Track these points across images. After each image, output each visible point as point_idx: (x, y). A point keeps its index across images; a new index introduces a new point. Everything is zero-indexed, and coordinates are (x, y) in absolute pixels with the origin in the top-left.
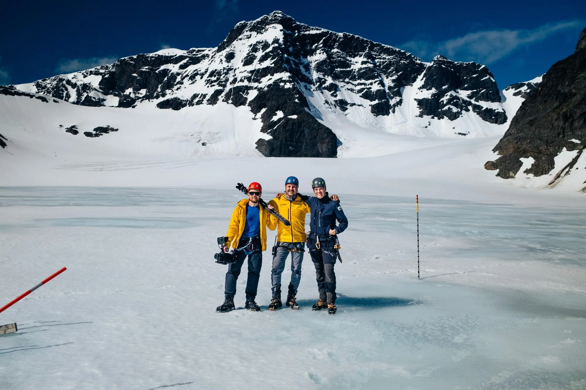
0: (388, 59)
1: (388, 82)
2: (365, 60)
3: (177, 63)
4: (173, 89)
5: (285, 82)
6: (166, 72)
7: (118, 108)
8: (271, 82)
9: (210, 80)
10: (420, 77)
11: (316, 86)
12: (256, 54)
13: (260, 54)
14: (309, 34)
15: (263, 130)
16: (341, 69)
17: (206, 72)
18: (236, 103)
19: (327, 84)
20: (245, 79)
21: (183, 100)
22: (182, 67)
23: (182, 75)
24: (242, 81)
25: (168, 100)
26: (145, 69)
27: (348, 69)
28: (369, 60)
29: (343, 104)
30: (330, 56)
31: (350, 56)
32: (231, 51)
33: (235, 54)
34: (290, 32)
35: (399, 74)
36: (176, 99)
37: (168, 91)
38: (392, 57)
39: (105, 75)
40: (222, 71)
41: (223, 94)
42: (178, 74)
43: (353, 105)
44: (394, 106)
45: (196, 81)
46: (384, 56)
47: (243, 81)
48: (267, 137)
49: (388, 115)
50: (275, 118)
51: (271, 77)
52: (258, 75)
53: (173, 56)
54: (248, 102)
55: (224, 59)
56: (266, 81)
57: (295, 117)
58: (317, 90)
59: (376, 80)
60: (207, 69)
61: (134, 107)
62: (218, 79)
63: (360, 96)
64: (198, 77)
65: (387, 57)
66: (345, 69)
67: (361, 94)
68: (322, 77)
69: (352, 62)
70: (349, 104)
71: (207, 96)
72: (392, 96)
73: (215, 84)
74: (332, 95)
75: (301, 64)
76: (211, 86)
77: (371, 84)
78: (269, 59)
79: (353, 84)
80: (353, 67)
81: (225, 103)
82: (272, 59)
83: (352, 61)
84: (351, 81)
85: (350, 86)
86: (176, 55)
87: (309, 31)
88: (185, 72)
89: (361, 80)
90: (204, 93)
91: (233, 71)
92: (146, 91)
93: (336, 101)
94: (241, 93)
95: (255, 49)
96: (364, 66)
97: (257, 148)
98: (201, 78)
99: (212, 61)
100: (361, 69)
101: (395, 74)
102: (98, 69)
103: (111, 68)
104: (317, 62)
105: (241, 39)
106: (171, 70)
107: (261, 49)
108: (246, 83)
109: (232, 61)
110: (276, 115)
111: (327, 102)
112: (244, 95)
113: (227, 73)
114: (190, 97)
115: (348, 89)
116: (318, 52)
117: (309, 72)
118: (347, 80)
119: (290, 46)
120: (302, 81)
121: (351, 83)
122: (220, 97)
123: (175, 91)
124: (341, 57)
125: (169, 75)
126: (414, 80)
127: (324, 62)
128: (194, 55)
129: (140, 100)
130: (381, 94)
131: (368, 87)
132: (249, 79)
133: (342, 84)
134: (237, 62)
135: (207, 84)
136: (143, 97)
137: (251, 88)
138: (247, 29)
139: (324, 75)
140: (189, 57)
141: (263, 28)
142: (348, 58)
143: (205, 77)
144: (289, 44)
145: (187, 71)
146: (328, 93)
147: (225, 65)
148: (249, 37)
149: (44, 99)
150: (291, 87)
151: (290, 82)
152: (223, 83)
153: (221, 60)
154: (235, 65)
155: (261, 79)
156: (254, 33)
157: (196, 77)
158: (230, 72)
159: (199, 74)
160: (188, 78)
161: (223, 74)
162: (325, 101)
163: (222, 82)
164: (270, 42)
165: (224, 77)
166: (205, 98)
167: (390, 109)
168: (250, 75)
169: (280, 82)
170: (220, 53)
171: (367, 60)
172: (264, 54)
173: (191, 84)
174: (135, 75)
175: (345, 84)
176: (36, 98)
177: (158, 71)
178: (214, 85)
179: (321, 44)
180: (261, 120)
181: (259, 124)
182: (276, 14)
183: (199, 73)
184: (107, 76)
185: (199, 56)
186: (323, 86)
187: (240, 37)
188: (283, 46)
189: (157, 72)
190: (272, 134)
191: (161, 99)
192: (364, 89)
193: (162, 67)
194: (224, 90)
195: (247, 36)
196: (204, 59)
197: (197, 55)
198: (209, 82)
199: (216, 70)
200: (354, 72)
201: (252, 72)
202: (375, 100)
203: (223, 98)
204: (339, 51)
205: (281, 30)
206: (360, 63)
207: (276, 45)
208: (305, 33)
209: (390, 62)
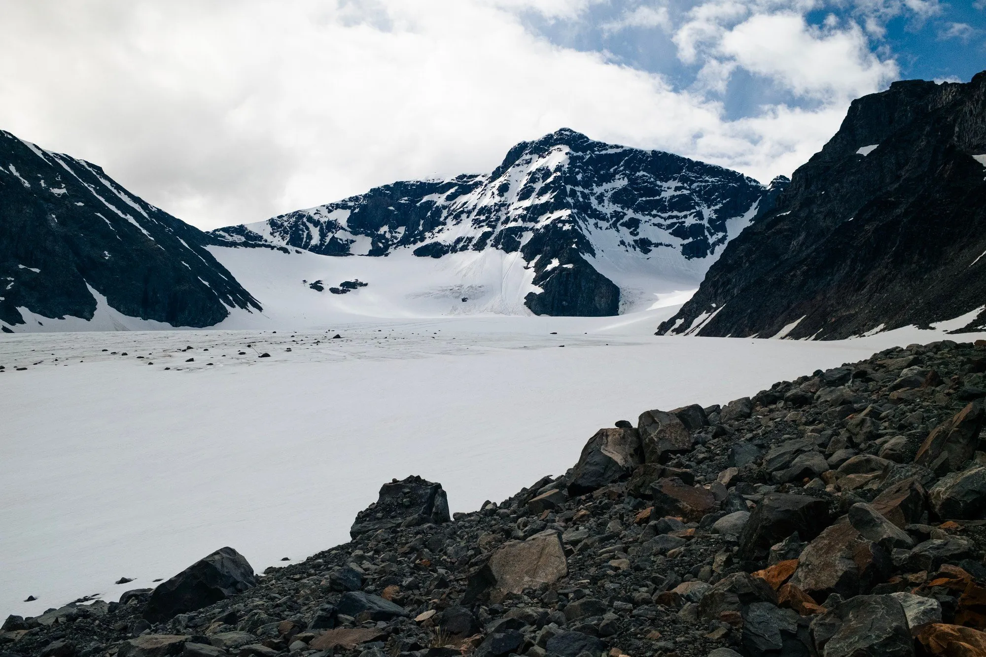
0: (712, 182)
1: (708, 213)
2: (680, 184)
3: (444, 193)
4: (434, 231)
5: (564, 222)
6: (430, 204)
7: (368, 257)
8: (548, 222)
9: (477, 219)
10: (755, 205)
11: (611, 222)
12: (534, 186)
13: (539, 186)
14: (606, 154)
15: (535, 282)
16: (648, 198)
17: (474, 209)
18: (507, 248)
19: (626, 219)
20: (518, 218)
21: (445, 246)
22: (449, 198)
23: (449, 209)
24: (515, 220)
25: (426, 246)
26: (404, 200)
27: (657, 198)
28: (685, 185)
29: (645, 245)
30: (632, 181)
31: (662, 180)
32: (506, 182)
33: (510, 184)
34: (580, 154)
35: (724, 202)
36: (437, 244)
37: (427, 234)
38: (718, 179)
39: (355, 209)
40: (493, 207)
41: (492, 238)
42: (444, 207)
43: (657, 245)
44: (715, 244)
45: (461, 220)
46: (707, 178)
47: (517, 221)
48: (538, 290)
49: (704, 257)
50: (549, 268)
51: (550, 215)
52: (535, 212)
53: (439, 183)
54: (521, 247)
55: (496, 192)
56: (544, 221)
57: (570, 266)
58: (611, 228)
59: (692, 211)
60: (476, 206)
61: (387, 255)
62: (488, 218)
63: (670, 233)
64: (464, 216)
65: (710, 180)
66: (652, 198)
67: (671, 231)
68: (619, 210)
69: (663, 188)
70: (653, 244)
71: (473, 240)
72: (712, 231)
73: (484, 224)
74: (631, 233)
75: (593, 194)
76: (479, 227)
77: (685, 217)
78: (550, 192)
79: (662, 218)
80: (663, 194)
81: (494, 248)
82: (553, 192)
83: (664, 186)
84: (659, 214)
85: (657, 220)
86: (443, 182)
87: (607, 150)
88: (453, 205)
89: (672, 212)
90: (470, 236)
91: (506, 207)
92: (405, 230)
93: (635, 241)
94: (514, 236)
95: (533, 179)
96: (678, 193)
97: (525, 303)
98: (468, 217)
99: (482, 194)
100: (673, 197)
101: (719, 202)
102: (346, 202)
103: (362, 200)
104: (614, 190)
105: (518, 165)
106: (436, 202)
107: (541, 179)
108: (520, 223)
109: (505, 194)
110: (551, 263)
111: (622, 243)
112: (516, 239)
113: (498, 211)
114: (454, 241)
115: (654, 225)
116: (617, 176)
117: (602, 204)
118: (654, 212)
119: (578, 173)
120: (590, 217)
121: (659, 216)
122: (488, 241)
123: (437, 235)
124: (648, 182)
125: (434, 209)
126: (747, 209)
127: (624, 189)
128: (465, 181)
129: (394, 246)
130: (696, 230)
131: (680, 221)
132: (523, 218)
133: (648, 218)
134: (512, 197)
135: (474, 224)
136: (398, 242)
137: (526, 229)
138: (527, 152)
139: (622, 208)
140: (459, 185)
141: (547, 150)
142: (658, 183)
143: (473, 215)
144: (577, 170)
145: (455, 203)
146: (625, 231)
147: (497, 199)
148: (528, 162)
149: (285, 251)
150: (570, 228)
151: (569, 222)
152: (493, 224)
153: (493, 193)
154: (509, 199)
155: (538, 218)
156: (535, 157)
157: (462, 215)
158: (502, 208)
159: (465, 212)
160: (452, 217)
161: (494, 211)
162: (620, 241)
163: (492, 222)
164: (552, 169)
165: (494, 216)
166: (470, 243)
167: (709, 249)
168: (525, 212)
169: (558, 223)
170: (493, 184)
171: (682, 185)
172: (543, 185)
173: (455, 225)
174: (391, 208)
175: (651, 218)
176: (278, 249)
177: (420, 203)
178: (482, 226)
179: (622, 166)
180: (533, 269)
181: (531, 274)
182: (563, 132)
183: (466, 210)
184: (357, 211)
185: (471, 183)
186: (621, 222)
187: (517, 162)
188: (568, 175)
189: (418, 204)
190: (544, 287)
191: (419, 245)
192: (675, 223)
193: (426, 199)
194: (494, 231)
195: (526, 160)
196: (477, 188)
197: (469, 182)
198: (477, 222)
199: (485, 206)
200: (665, 201)
201: (527, 209)
202: (688, 239)
203: (492, 242)
204: (646, 174)
205: (567, 154)
206: (673, 189)
207: (559, 174)
208: (601, 153)
209: (714, 186)
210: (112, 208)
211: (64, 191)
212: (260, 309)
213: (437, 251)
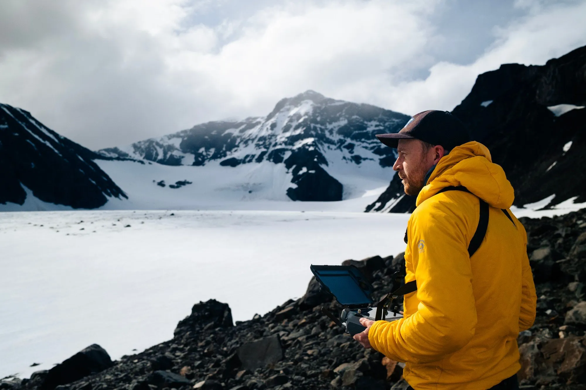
2: (378, 123)
3: (238, 128)
4: (232, 151)
5: (310, 146)
6: (229, 135)
7: (192, 166)
8: (300, 146)
11: (337, 146)
12: (292, 124)
13: (294, 124)
14: (334, 106)
15: (293, 181)
17: (256, 138)
18: (276, 161)
19: (346, 143)
20: (283, 143)
21: (239, 160)
22: (242, 131)
23: (241, 137)
24: (281, 144)
25: (227, 160)
27: (365, 131)
28: (381, 124)
29: (357, 159)
30: (350, 121)
32: (275, 121)
33: (277, 123)
34: (319, 105)
36: (234, 159)
37: (228, 153)
39: (184, 138)
40: (267, 137)
41: (267, 155)
42: (238, 137)
43: (365, 159)
45: (248, 144)
46: (394, 120)
48: (294, 186)
50: (301, 173)
51: (301, 141)
52: (293, 140)
53: (235, 122)
54: (284, 161)
55: (269, 128)
56: (298, 145)
57: (313, 172)
58: (337, 149)
60: (257, 136)
61: (203, 165)
62: (264, 143)
63: (372, 152)
64: (250, 142)
65: (396, 121)
66: (361, 131)
68: (342, 138)
69: (368, 126)
70: (363, 158)
71: (256, 156)
73: (262, 147)
74: (350, 152)
75: (327, 129)
76: (259, 149)
78: (301, 128)
79: (367, 143)
80: (368, 129)
81: (268, 161)
82: (303, 127)
83: (369, 124)
84: (366, 141)
85: (365, 145)
86: (237, 121)
87: (335, 103)
88: (243, 135)
89: (373, 140)
90: (253, 154)
91: (275, 137)
92: (215, 150)
93: (352, 157)
94: (280, 154)
95: (291, 120)
96: (377, 128)
97: (287, 194)
99: (261, 129)
100: (374, 131)
102: (179, 133)
103: (189, 132)
104: (339, 127)
105: (282, 112)
106: (233, 134)
107: (296, 120)
108: (283, 146)
109: (275, 129)
110: (302, 170)
113: (270, 139)
114: (244, 157)
115: (363, 147)
116: (341, 119)
117: (332, 135)
118: (363, 140)
119: (317, 117)
120: (325, 143)
122: (264, 157)
123: (234, 153)
124: (359, 122)
125: (232, 138)
127: (345, 126)
128: (251, 121)
129: (208, 160)
131: (378, 145)
132: (286, 143)
133: (359, 143)
134: (278, 130)
135: (256, 147)
136: (211, 157)
137: (287, 150)
138: (287, 104)
139: (344, 137)
140: (247, 123)
141: (299, 103)
142: (366, 122)
143: (255, 142)
144: (317, 114)
145: (245, 134)
146: (346, 152)
147: (270, 132)
148: (289, 110)
149: (142, 162)
150: (313, 149)
151: (313, 146)
152: (267, 146)
153: (267, 129)
154: (277, 132)
155: (294, 143)
156: (292, 106)
158: (273, 138)
159: (251, 140)
160: (243, 142)
161: (268, 139)
162: (343, 157)
164: (302, 114)
165: (268, 142)
166: (254, 158)
168: (287, 140)
169: (306, 146)
170: (267, 123)
172: (297, 124)
173: (245, 147)
174: (206, 137)
175: (361, 143)
176: (138, 162)
179: (344, 112)
180: (291, 174)
181: (290, 176)
182: (309, 92)
183: (251, 138)
184: (186, 139)
186: (343, 145)
187: (282, 110)
188: (312, 117)
189: (223, 135)
190: (297, 184)
191: (223, 159)
192: (375, 146)
193: (227, 131)
194: (268, 151)
195: (287, 109)
196: (258, 125)
197: (253, 121)
198: (258, 145)
199: (263, 136)
200: (369, 133)
201: (288, 138)
202: (383, 155)
203: (267, 157)
204: (358, 117)
205: (311, 105)
206: (374, 126)
207: (306, 117)
208: (331, 105)
209: (398, 124)
210: (36, 137)
211: (6, 126)
212: (127, 197)
213: (233, 163)
